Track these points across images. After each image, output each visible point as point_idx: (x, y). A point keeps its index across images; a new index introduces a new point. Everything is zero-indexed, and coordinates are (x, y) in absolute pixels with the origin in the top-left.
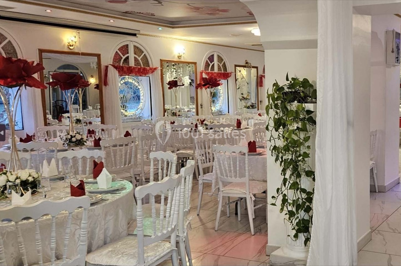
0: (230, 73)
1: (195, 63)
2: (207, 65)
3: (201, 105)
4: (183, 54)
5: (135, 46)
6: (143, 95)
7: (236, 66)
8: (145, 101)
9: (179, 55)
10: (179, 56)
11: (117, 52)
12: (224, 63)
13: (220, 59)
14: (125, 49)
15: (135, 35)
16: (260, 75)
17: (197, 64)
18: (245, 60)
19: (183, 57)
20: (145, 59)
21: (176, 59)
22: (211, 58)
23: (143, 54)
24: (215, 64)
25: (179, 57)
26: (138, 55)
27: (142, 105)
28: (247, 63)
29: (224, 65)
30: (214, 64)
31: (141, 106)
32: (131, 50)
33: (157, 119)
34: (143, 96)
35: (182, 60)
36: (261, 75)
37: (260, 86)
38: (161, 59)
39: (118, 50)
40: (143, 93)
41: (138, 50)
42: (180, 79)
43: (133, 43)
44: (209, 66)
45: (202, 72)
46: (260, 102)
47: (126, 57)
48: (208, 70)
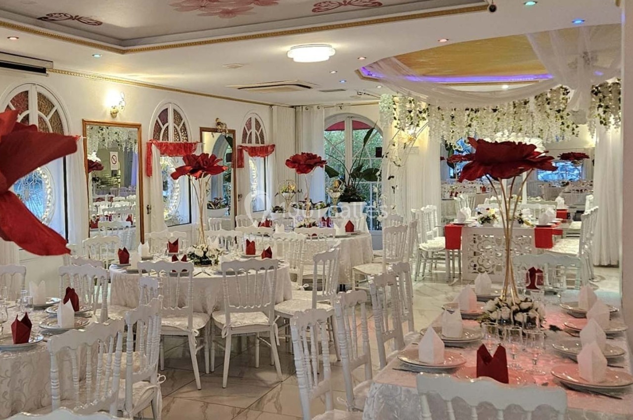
0: (195, 144)
1: (138, 126)
2: (157, 129)
3: (148, 208)
4: (121, 108)
5: (39, 94)
6: (51, 192)
7: (202, 130)
8: (54, 205)
9: (113, 110)
10: (114, 113)
11: (8, 106)
12: (184, 124)
13: (178, 117)
14: (22, 100)
15: (43, 71)
16: (238, 146)
17: (143, 127)
18: (215, 119)
19: (120, 114)
20: (57, 119)
21: (108, 119)
22: (163, 116)
23: (54, 110)
24: (169, 127)
25: (114, 115)
26: (44, 112)
27: (49, 211)
28: (219, 124)
29: (184, 129)
30: (167, 127)
31: (48, 214)
32: (33, 101)
33: (84, 242)
34: (50, 194)
35: (118, 120)
36: (241, 146)
37: (239, 167)
38: (83, 120)
39: (11, 101)
40: (50, 188)
41: (45, 103)
42: (114, 157)
43: (36, 88)
44: (161, 131)
45: (151, 144)
46: (239, 196)
47: (24, 117)
48: (159, 139)
